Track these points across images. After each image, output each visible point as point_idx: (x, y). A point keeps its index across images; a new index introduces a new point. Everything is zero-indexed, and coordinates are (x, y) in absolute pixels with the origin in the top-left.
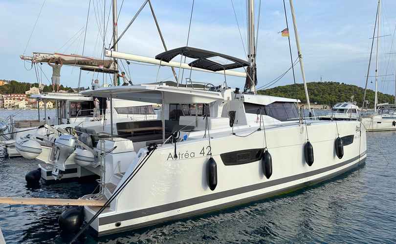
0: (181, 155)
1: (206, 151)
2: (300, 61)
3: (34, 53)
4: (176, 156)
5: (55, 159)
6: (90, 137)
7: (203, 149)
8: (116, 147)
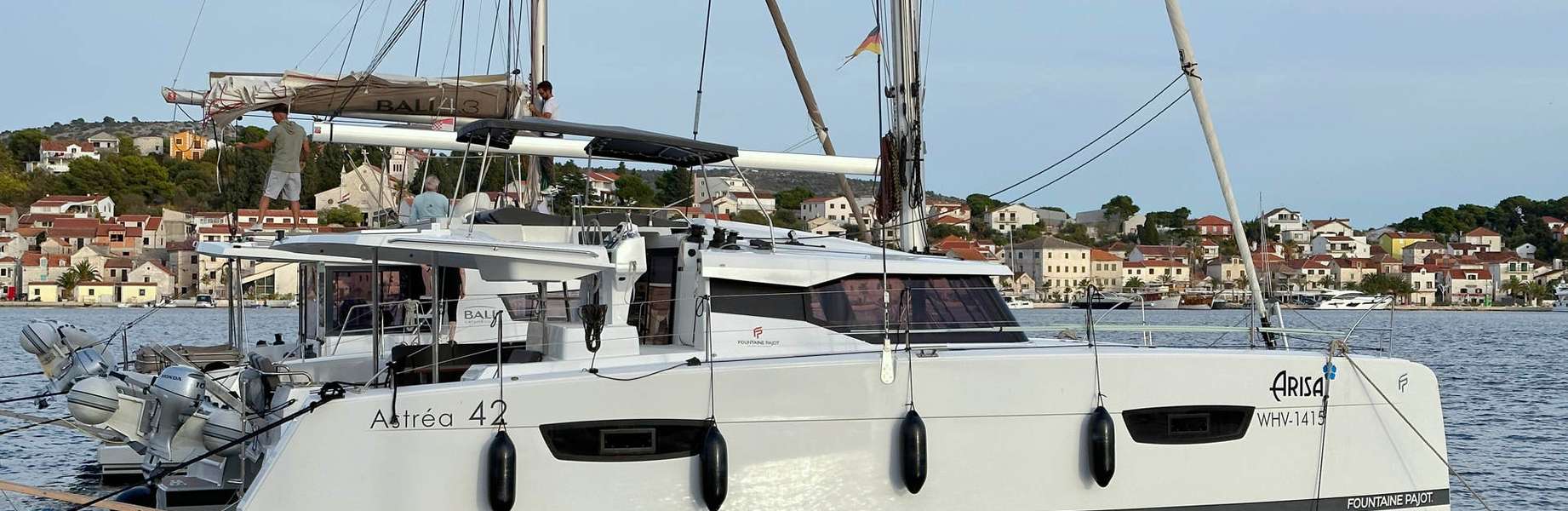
0: (410, 419)
1: (491, 414)
2: (1192, 90)
3: (213, 75)
4: (394, 419)
5: (150, 429)
6: (259, 380)
7: (481, 405)
8: (294, 400)
